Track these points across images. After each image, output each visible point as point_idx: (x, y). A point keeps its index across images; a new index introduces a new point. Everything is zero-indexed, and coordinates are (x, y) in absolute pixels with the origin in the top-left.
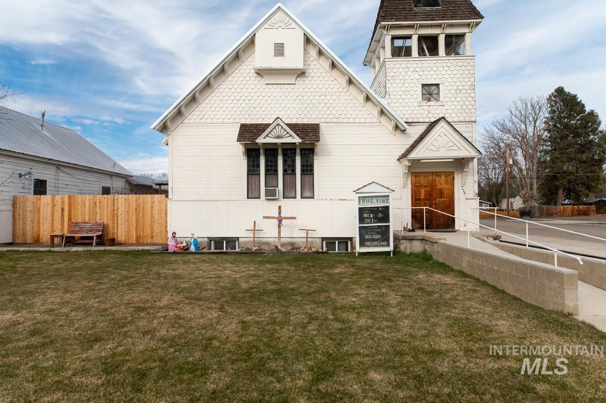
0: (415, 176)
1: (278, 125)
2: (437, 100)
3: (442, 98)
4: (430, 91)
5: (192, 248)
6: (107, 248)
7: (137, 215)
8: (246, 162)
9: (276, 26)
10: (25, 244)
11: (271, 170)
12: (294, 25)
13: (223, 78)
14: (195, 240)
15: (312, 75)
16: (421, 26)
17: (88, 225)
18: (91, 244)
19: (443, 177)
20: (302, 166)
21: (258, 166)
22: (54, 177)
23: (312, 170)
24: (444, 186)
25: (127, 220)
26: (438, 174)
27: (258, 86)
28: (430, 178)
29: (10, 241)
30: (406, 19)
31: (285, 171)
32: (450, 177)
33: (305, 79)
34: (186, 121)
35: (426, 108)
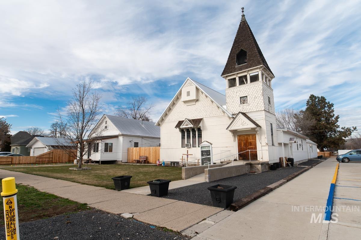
0: (239, 137)
1: (186, 121)
2: (247, 103)
3: (248, 102)
4: (243, 100)
5: (163, 165)
6: (146, 164)
7: (155, 153)
8: (181, 134)
9: (188, 86)
10: (130, 163)
11: (189, 137)
12: (193, 84)
13: (175, 105)
14: (164, 162)
15: (201, 100)
16: (238, 74)
17: (143, 157)
18: (142, 163)
19: (251, 136)
20: (198, 135)
21: (185, 136)
22: (141, 141)
23: (201, 136)
24: (251, 141)
25: (153, 155)
26: (249, 135)
27: (184, 107)
28: (245, 137)
29: (127, 161)
30: (231, 72)
31: (193, 137)
32: (254, 136)
33: (199, 102)
34: (165, 122)
35: (242, 107)
